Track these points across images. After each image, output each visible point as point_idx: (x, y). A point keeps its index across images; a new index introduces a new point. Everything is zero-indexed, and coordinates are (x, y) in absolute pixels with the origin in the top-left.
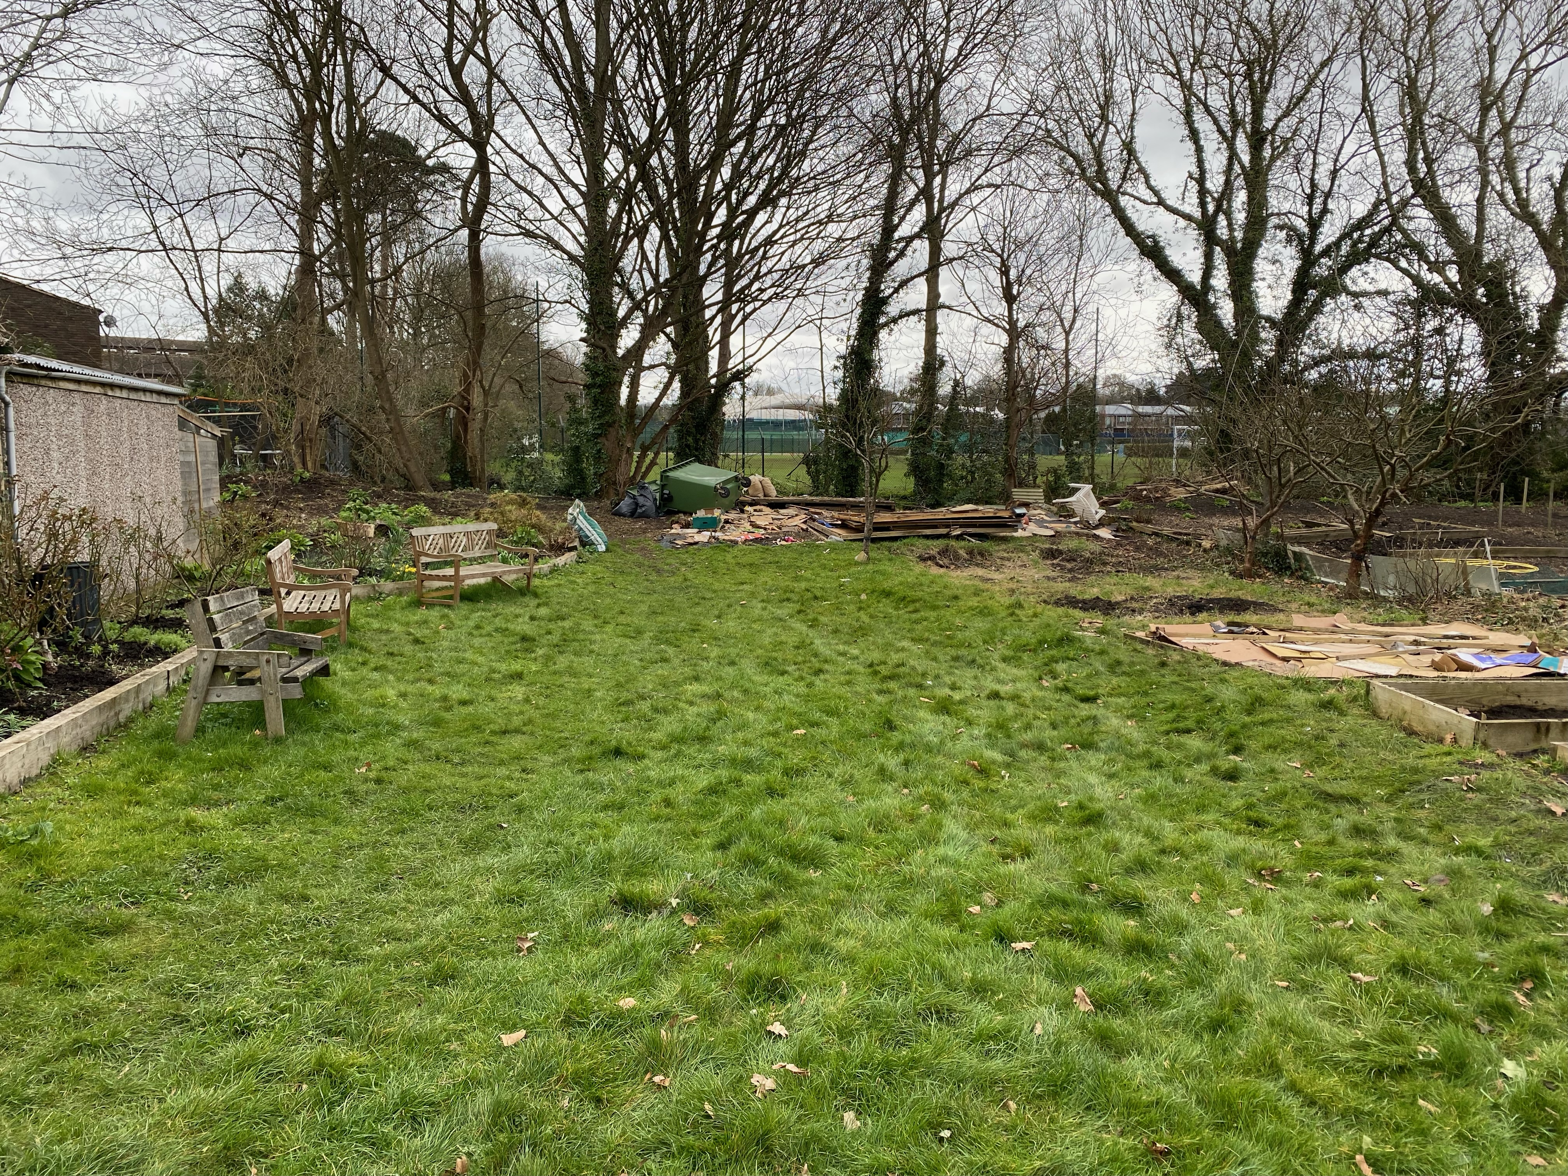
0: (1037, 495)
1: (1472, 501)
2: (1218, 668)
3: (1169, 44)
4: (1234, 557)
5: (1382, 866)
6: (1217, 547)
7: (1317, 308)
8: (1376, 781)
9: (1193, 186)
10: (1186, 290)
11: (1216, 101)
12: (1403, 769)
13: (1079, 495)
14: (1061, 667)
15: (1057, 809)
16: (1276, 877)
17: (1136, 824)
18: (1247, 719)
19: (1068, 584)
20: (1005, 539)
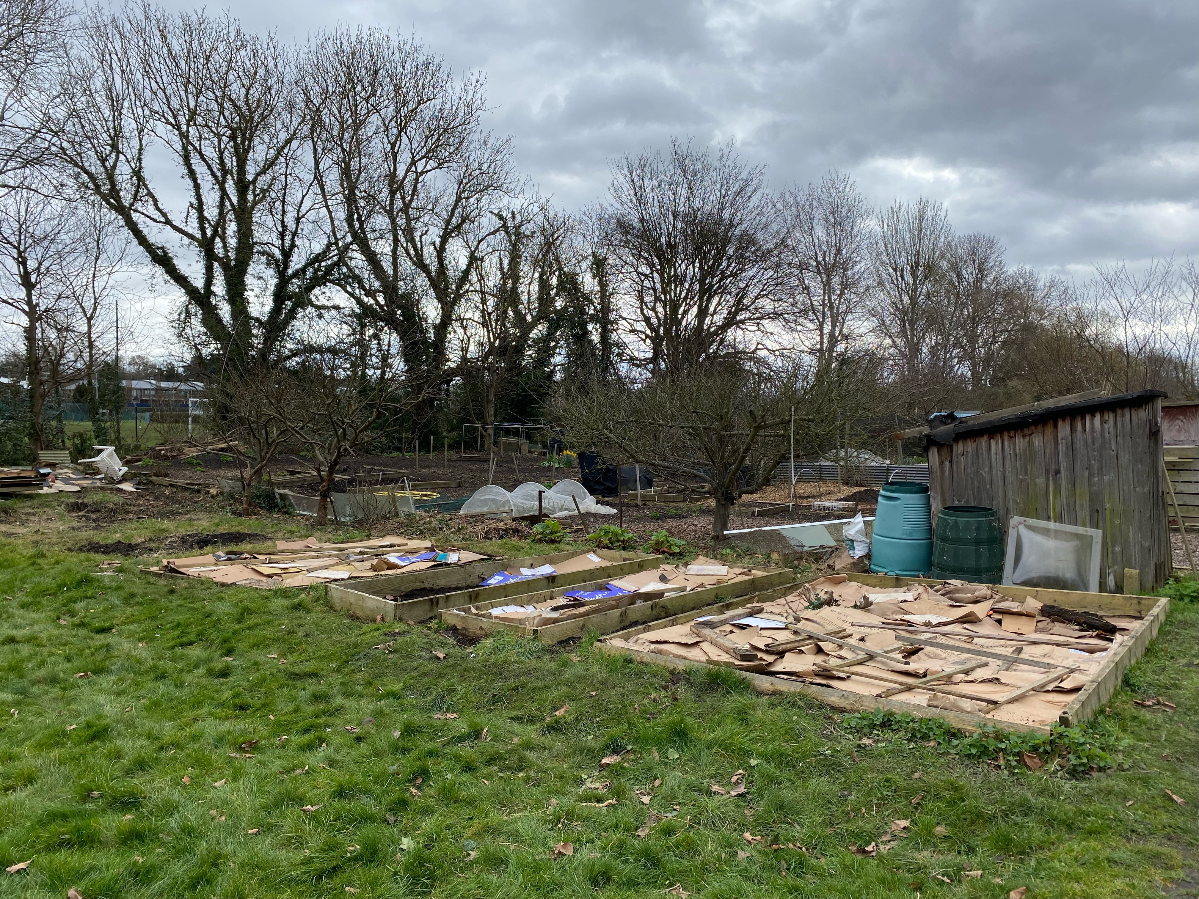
0: (64, 456)
1: (401, 452)
2: (218, 589)
3: (168, 100)
4: (236, 500)
5: (331, 720)
6: (222, 493)
7: (292, 314)
8: (329, 657)
9: (194, 214)
10: (191, 291)
11: (210, 152)
12: (348, 645)
13: (103, 455)
14: (79, 606)
15: (64, 733)
16: (253, 747)
17: (139, 730)
18: (237, 627)
19: (92, 532)
20: (30, 497)
